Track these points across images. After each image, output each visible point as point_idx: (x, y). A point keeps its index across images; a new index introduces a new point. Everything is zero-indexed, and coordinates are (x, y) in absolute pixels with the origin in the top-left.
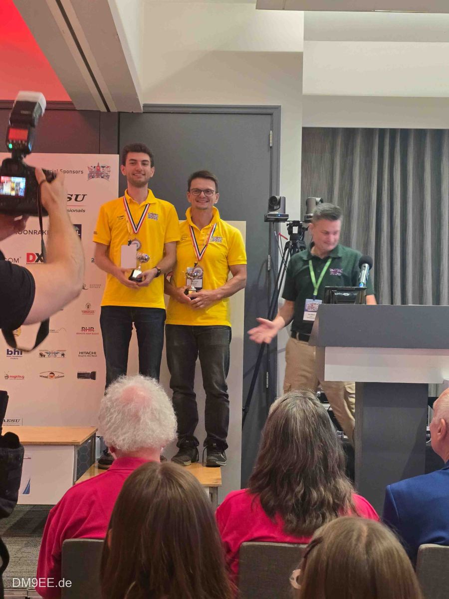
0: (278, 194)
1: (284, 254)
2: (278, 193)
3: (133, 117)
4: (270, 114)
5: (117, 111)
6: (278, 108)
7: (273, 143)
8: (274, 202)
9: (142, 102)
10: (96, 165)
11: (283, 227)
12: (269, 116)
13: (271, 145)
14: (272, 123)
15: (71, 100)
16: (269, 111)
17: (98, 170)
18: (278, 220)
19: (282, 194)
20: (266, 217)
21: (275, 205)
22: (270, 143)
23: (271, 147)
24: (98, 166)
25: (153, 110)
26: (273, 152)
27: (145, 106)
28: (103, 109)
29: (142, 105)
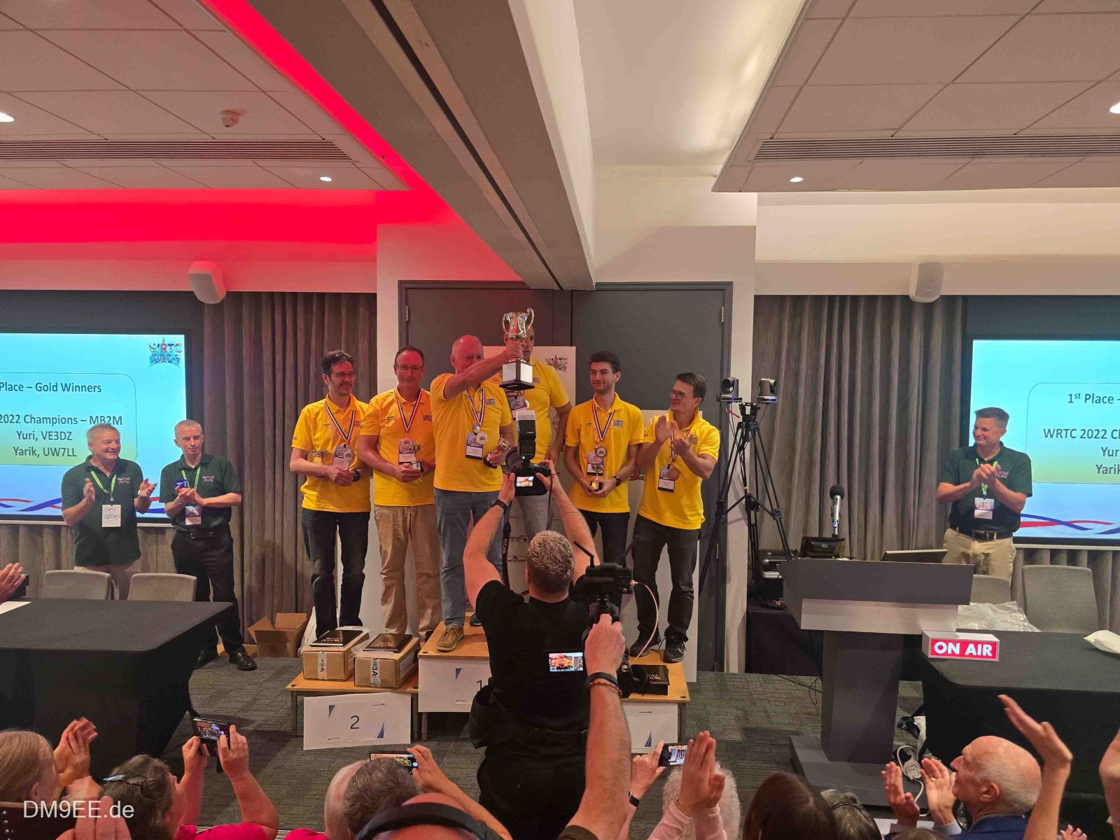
1: (736, 435)
2: (729, 375)
3: (586, 294)
4: (722, 291)
5: (570, 289)
6: (730, 284)
7: (725, 318)
8: (728, 384)
9: (595, 280)
10: (554, 357)
11: (735, 407)
13: (722, 321)
14: (724, 300)
15: (522, 280)
16: (721, 287)
17: (556, 362)
18: (730, 402)
19: (734, 374)
20: (717, 398)
21: (728, 387)
22: (721, 319)
23: (723, 324)
24: (556, 358)
25: (604, 288)
26: (725, 329)
27: (597, 284)
28: (557, 288)
29: (594, 284)
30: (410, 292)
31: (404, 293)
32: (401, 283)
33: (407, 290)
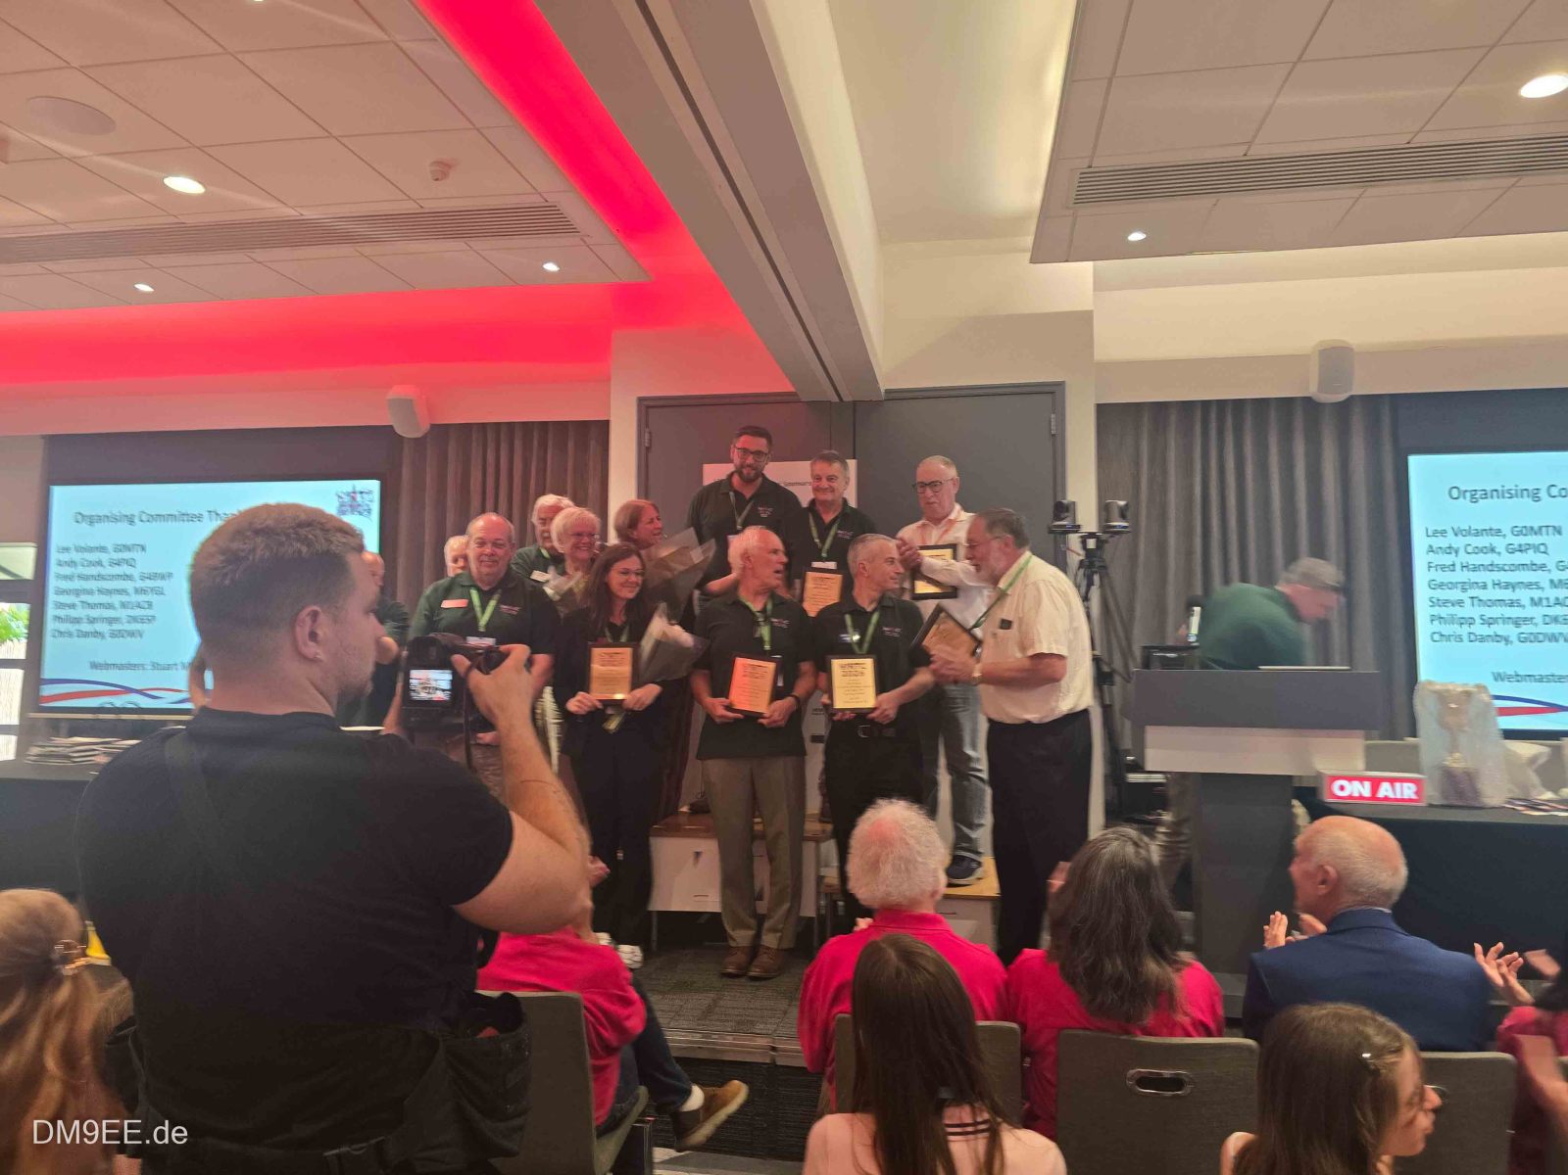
0: (1064, 499)
2: (1064, 497)
3: (875, 405)
4: (1052, 393)
5: (851, 400)
6: (1061, 385)
7: (1056, 428)
8: (1062, 509)
9: (884, 386)
11: (1074, 540)
12: (1050, 396)
13: (1053, 432)
14: (1054, 404)
15: (793, 390)
16: (1049, 389)
18: (1066, 532)
19: (1070, 497)
20: (1049, 528)
21: (1062, 512)
22: (1051, 430)
23: (1053, 435)
25: (897, 396)
26: (1056, 441)
27: (888, 391)
28: (835, 399)
29: (883, 391)
30: (650, 410)
31: (644, 412)
32: (641, 400)
33: (648, 408)
